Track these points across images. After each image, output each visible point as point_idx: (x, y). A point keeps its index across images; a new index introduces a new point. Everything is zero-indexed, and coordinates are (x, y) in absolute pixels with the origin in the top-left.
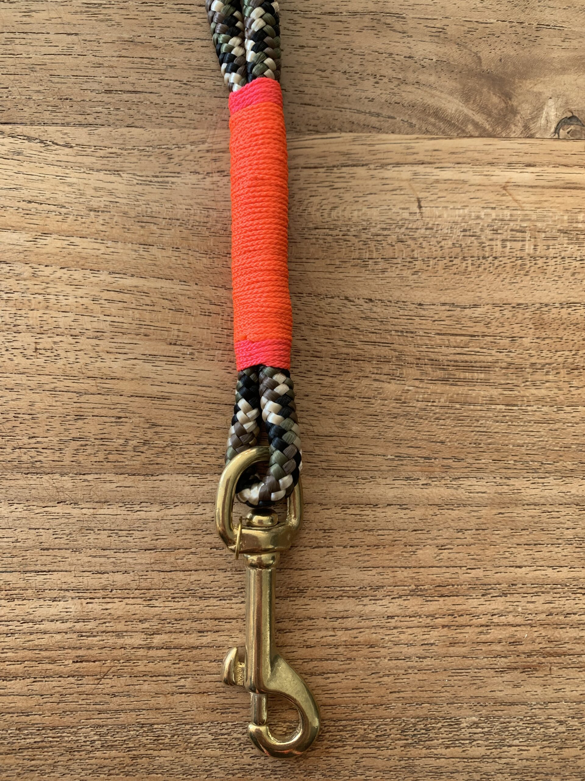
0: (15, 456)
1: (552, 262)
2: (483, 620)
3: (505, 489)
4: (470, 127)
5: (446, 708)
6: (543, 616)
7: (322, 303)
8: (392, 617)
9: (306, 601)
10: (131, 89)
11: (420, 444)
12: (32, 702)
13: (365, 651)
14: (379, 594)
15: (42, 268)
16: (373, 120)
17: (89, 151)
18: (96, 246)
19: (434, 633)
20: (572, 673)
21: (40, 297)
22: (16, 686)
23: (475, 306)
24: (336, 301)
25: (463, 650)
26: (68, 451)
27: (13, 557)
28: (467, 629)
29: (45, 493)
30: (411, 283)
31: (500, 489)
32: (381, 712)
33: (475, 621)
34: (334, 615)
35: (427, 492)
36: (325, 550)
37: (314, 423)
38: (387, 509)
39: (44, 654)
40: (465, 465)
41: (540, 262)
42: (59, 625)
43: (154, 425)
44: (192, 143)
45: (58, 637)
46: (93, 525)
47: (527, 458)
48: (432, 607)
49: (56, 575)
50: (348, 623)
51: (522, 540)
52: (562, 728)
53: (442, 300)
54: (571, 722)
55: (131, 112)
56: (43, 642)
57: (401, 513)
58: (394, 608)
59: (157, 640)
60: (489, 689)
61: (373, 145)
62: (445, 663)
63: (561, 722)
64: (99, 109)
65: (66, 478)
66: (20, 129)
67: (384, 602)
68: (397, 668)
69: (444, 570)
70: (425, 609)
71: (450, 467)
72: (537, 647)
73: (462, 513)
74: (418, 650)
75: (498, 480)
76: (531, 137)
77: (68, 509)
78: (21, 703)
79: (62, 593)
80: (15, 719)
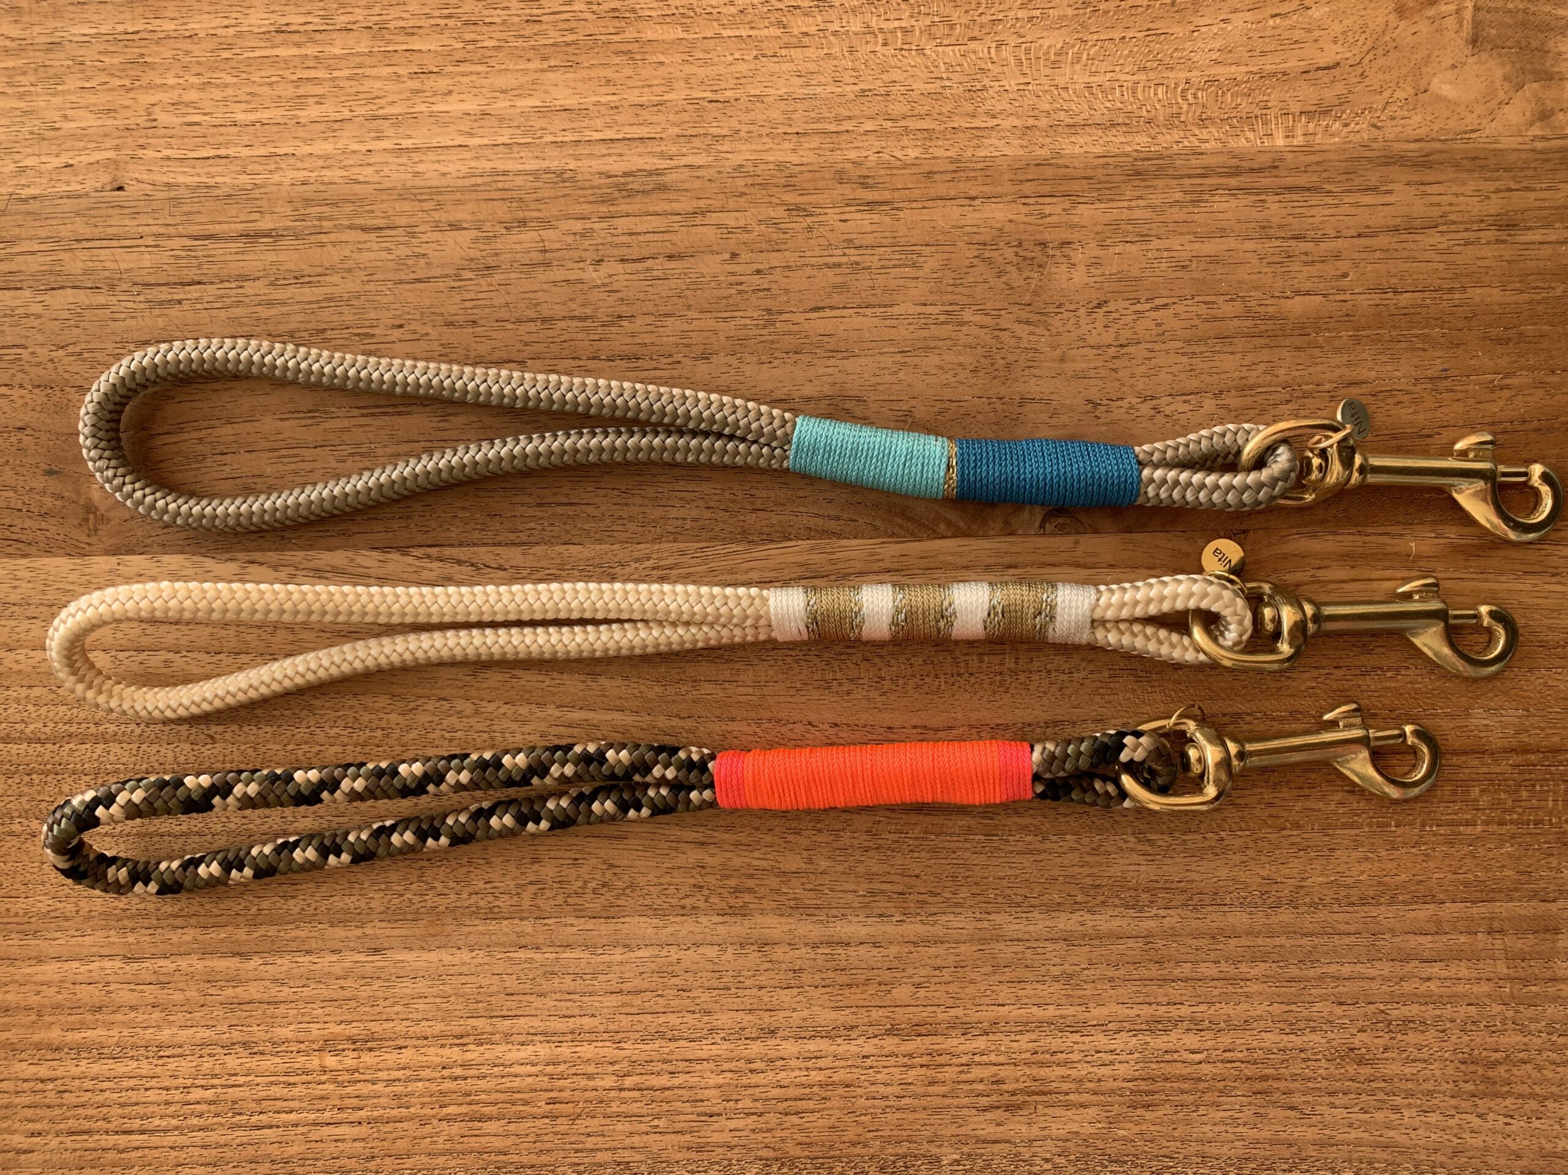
0: (472, 901)
1: (1035, 677)
2: (964, 1059)
3: (986, 924)
4: (942, 527)
5: (926, 1146)
6: (1028, 1055)
7: (784, 730)
8: (867, 1057)
9: (778, 1041)
10: (566, 500)
11: (893, 878)
12: (508, 1142)
13: (841, 1091)
14: (854, 1034)
15: (484, 703)
16: (833, 525)
17: (525, 573)
18: (541, 678)
19: (913, 1073)
20: (1059, 1112)
21: (485, 736)
22: (491, 1127)
23: (950, 728)
24: (799, 726)
25: (942, 1090)
26: (527, 895)
27: (478, 1002)
28: (946, 1069)
29: (505, 939)
30: (879, 705)
31: (980, 925)
32: (858, 1150)
33: (955, 1061)
34: (808, 1055)
35: (901, 929)
36: (795, 991)
37: (780, 859)
38: (860, 948)
39: (517, 1096)
40: (941, 899)
41: (1022, 678)
42: (529, 1069)
43: (612, 866)
44: (637, 560)
45: (530, 1080)
46: (556, 969)
47: (1009, 892)
48: (909, 1047)
49: (522, 1020)
50: (822, 1063)
51: (1005, 978)
52: (1048, 1166)
53: (914, 722)
54: (1057, 1160)
55: (568, 527)
56: (514, 1084)
57: (875, 951)
58: (869, 1048)
59: (628, 1082)
60: (970, 1127)
61: (834, 553)
62: (924, 1102)
63: (1047, 1160)
64: (532, 525)
65: (525, 923)
66: (448, 552)
67: (860, 1041)
68: (874, 1107)
69: (921, 1008)
70: (902, 1048)
71: (925, 902)
72: (1021, 1086)
73: (940, 950)
74: (896, 1090)
75: (978, 915)
76: (1012, 534)
77: (530, 954)
78: (498, 1143)
79: (530, 1037)
80: (493, 1157)
